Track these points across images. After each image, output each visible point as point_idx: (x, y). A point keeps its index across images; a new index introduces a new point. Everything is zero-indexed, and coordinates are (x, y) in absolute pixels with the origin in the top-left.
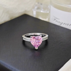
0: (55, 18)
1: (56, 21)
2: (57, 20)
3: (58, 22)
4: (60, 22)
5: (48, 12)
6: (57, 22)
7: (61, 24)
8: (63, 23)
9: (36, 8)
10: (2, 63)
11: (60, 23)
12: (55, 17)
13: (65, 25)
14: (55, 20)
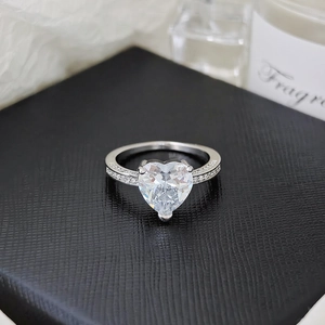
0: (274, 72)
1: (279, 85)
2: (280, 78)
3: (285, 90)
4: (297, 91)
5: (241, 42)
6: (280, 90)
7: (302, 99)
8: (311, 97)
9: (185, 18)
10: (31, 296)
11: (297, 95)
12: (271, 67)
13: (317, 104)
14: (272, 78)
